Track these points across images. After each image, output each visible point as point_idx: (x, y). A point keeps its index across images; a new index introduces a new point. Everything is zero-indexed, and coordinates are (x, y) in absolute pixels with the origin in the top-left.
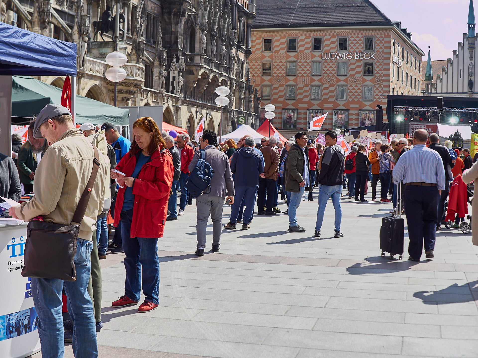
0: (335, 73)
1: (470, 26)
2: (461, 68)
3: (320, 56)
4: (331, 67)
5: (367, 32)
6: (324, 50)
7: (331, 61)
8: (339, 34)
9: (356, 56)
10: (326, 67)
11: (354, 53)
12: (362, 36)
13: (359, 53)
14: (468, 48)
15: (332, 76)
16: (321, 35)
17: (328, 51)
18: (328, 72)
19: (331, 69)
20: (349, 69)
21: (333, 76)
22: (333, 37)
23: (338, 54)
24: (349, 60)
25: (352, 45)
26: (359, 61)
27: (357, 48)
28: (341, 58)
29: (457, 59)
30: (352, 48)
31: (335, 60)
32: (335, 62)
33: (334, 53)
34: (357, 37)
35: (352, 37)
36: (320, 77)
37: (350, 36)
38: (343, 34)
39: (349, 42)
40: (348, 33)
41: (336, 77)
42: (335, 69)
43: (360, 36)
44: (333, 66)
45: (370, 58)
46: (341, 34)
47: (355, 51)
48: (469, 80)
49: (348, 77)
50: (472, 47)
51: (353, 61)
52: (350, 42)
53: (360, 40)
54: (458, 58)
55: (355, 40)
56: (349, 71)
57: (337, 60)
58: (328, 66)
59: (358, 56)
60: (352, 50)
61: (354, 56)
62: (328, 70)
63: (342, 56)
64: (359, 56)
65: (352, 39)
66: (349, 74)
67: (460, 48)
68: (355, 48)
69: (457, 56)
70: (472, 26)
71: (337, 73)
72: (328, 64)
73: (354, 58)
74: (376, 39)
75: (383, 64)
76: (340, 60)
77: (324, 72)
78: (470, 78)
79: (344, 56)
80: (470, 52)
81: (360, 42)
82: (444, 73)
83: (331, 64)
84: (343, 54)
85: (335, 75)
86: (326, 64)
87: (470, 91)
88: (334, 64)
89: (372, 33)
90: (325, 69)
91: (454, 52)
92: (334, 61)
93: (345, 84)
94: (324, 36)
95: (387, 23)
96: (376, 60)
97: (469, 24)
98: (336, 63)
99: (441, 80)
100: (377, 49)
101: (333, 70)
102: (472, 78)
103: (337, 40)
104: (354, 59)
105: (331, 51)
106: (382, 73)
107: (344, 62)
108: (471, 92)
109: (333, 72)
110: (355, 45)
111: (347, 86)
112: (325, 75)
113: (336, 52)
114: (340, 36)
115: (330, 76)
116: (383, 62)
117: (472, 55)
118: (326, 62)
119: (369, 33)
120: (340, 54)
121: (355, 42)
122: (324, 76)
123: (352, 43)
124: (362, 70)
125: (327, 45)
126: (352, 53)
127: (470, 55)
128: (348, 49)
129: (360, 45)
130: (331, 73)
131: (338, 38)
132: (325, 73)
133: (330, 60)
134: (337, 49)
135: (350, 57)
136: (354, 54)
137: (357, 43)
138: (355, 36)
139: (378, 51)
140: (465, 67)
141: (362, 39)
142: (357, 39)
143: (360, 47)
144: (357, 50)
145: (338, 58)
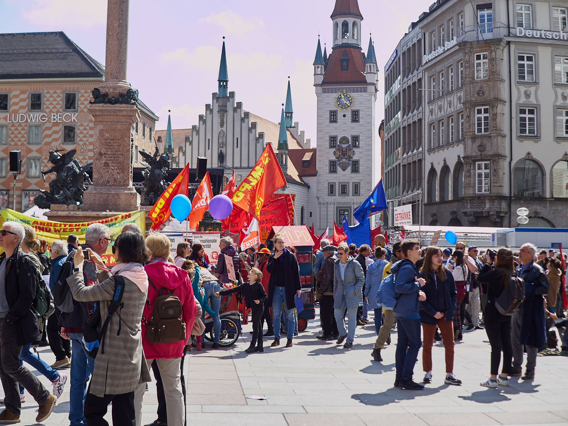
0: (25, 141)
1: (222, 83)
2: (209, 137)
3: (5, 118)
4: (20, 133)
5: (68, 86)
6: (11, 110)
7: (20, 125)
8: (31, 88)
9: (52, 117)
10: (13, 133)
11: (50, 114)
12: (61, 91)
13: (57, 114)
14: (219, 112)
15: (21, 145)
16: (8, 89)
17: (16, 112)
18: (16, 140)
19: (19, 136)
20: (44, 135)
21: (23, 144)
22: (23, 92)
23: (29, 116)
24: (44, 123)
25: (48, 103)
26: (56, 124)
27: (55, 107)
28: (33, 121)
29: (204, 126)
30: (48, 108)
31: (26, 123)
32: (26, 126)
33: (24, 114)
34: (55, 93)
35: (48, 93)
36: (5, 147)
37: (45, 91)
38: (37, 88)
39: (43, 100)
40: (42, 88)
41: (26, 147)
42: (25, 135)
43: (59, 91)
44: (23, 132)
45: (71, 121)
46: (34, 88)
47: (51, 112)
48: (220, 152)
49: (42, 147)
50: (223, 110)
51: (49, 125)
52: (45, 99)
53: (59, 96)
54: (206, 124)
55: (51, 96)
56: (44, 138)
57: (28, 124)
58: (16, 132)
59: (55, 117)
60: (47, 110)
61: (50, 118)
62: (16, 137)
63: (34, 118)
64: (57, 117)
65: (48, 95)
66: (43, 143)
67: (208, 112)
68: (51, 107)
69: (205, 122)
70: (223, 84)
71: (27, 141)
72: (16, 129)
73: (50, 120)
74: (80, 95)
75: (88, 128)
76: (31, 123)
77: (10, 139)
78: (220, 149)
79: (36, 118)
80: (220, 116)
81: (59, 99)
82: (188, 144)
83: (20, 128)
84: (35, 117)
85: (25, 143)
86: (13, 128)
87: (220, 166)
88: (23, 129)
89: (74, 87)
90: (12, 136)
91: (201, 117)
92: (23, 125)
93: (38, 155)
94: (12, 92)
95: (94, 73)
96: (79, 124)
97: (220, 81)
98: (26, 128)
99: (183, 153)
100: (80, 108)
101: (23, 137)
102: (224, 150)
103: (28, 97)
104: (50, 122)
105: (21, 111)
106: (87, 141)
107: (37, 127)
108: (222, 167)
109: (23, 140)
110: (51, 104)
111: (41, 157)
112: (12, 143)
113: (27, 112)
114: (32, 91)
115: (18, 145)
116: (88, 125)
117: (223, 121)
118: (13, 125)
119: (70, 87)
120: (32, 115)
121: (51, 99)
122: (10, 145)
123: (48, 100)
124: (60, 137)
125: (16, 104)
126: (48, 114)
127: (221, 121)
128: (43, 109)
129: (58, 104)
130: (19, 140)
131: (29, 94)
132: (12, 141)
133: (18, 124)
134: (28, 109)
135: (44, 120)
136: (50, 116)
137: (55, 100)
138: (51, 92)
139: (82, 111)
140: (214, 136)
141: (61, 95)
142: (55, 95)
143: (58, 107)
144: (54, 110)
145: (29, 121)
